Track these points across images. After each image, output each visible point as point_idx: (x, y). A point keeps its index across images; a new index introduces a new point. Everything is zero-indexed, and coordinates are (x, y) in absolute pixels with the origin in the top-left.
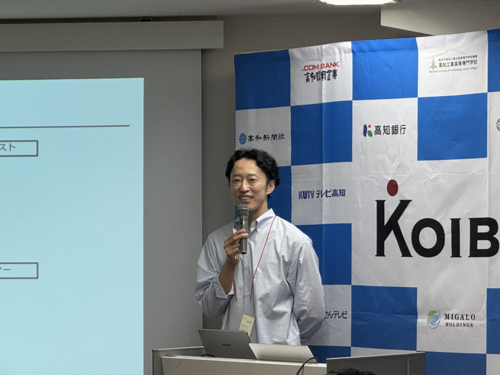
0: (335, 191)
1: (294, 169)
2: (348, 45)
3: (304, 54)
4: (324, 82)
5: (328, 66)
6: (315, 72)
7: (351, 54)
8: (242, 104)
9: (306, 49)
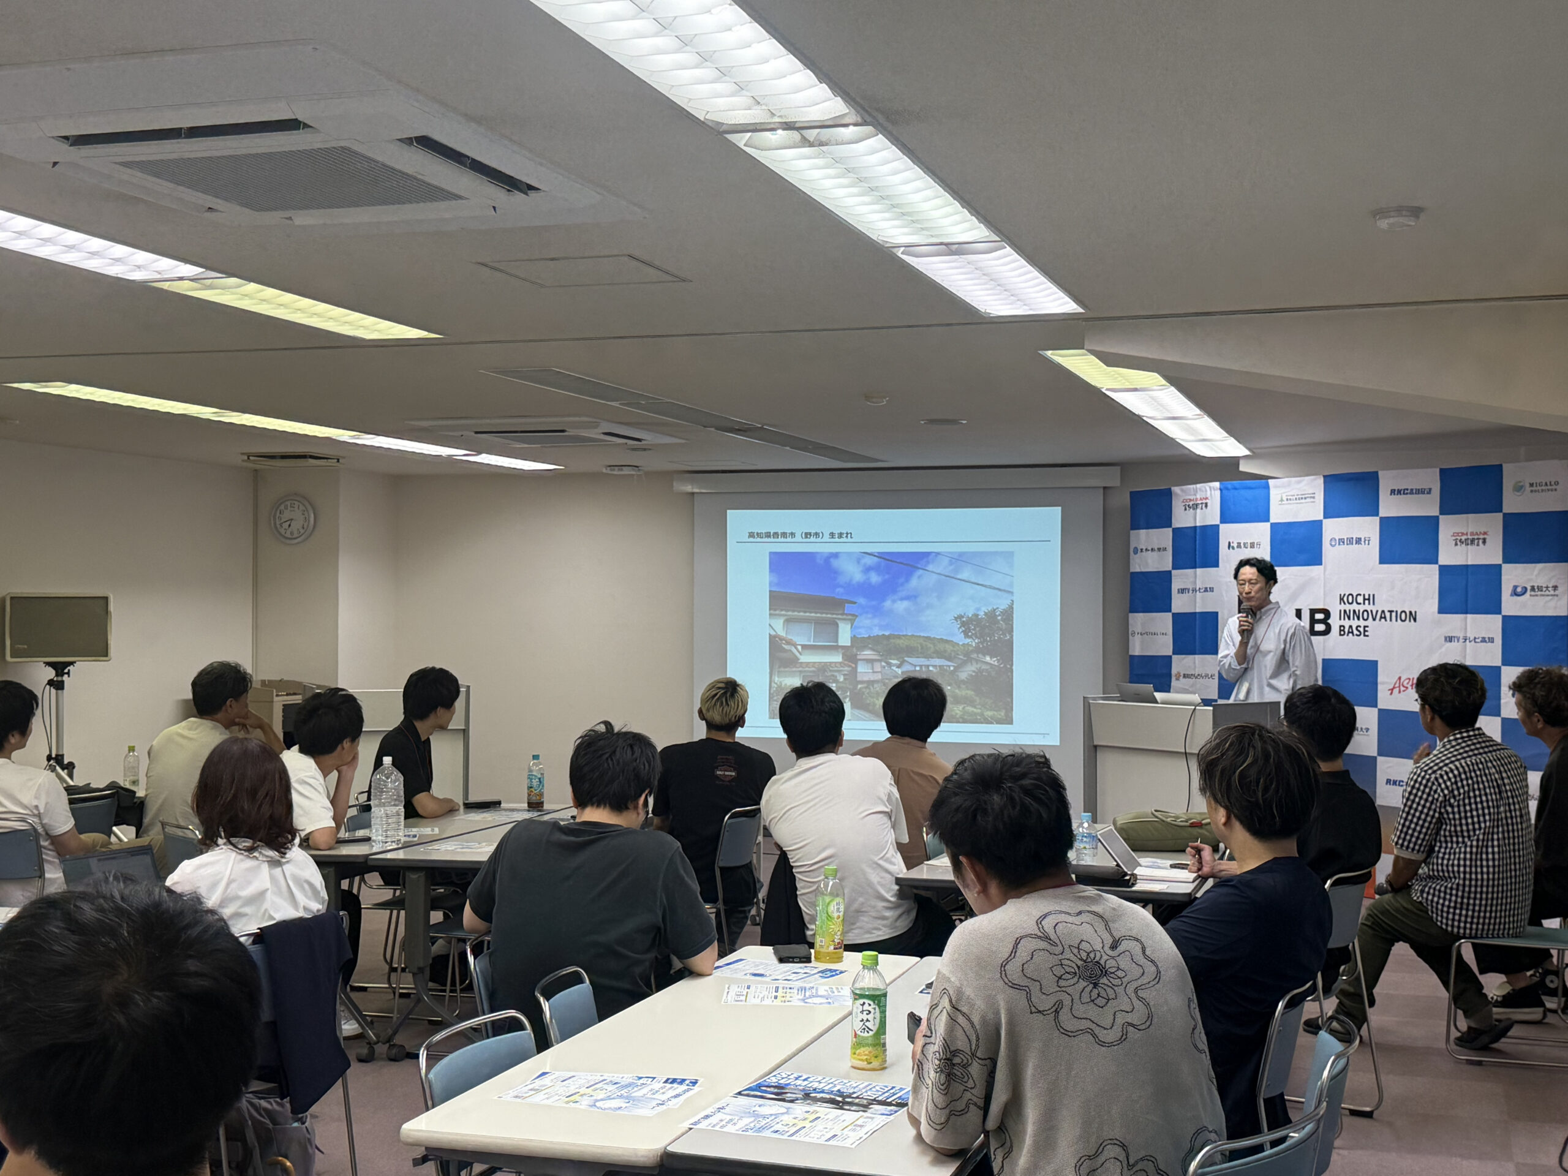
0: (1206, 588)
1: (1174, 572)
2: (1217, 484)
3: (1182, 490)
4: (1198, 511)
5: (1201, 499)
6: (1191, 503)
7: (1219, 492)
8: (1135, 526)
9: (1184, 487)
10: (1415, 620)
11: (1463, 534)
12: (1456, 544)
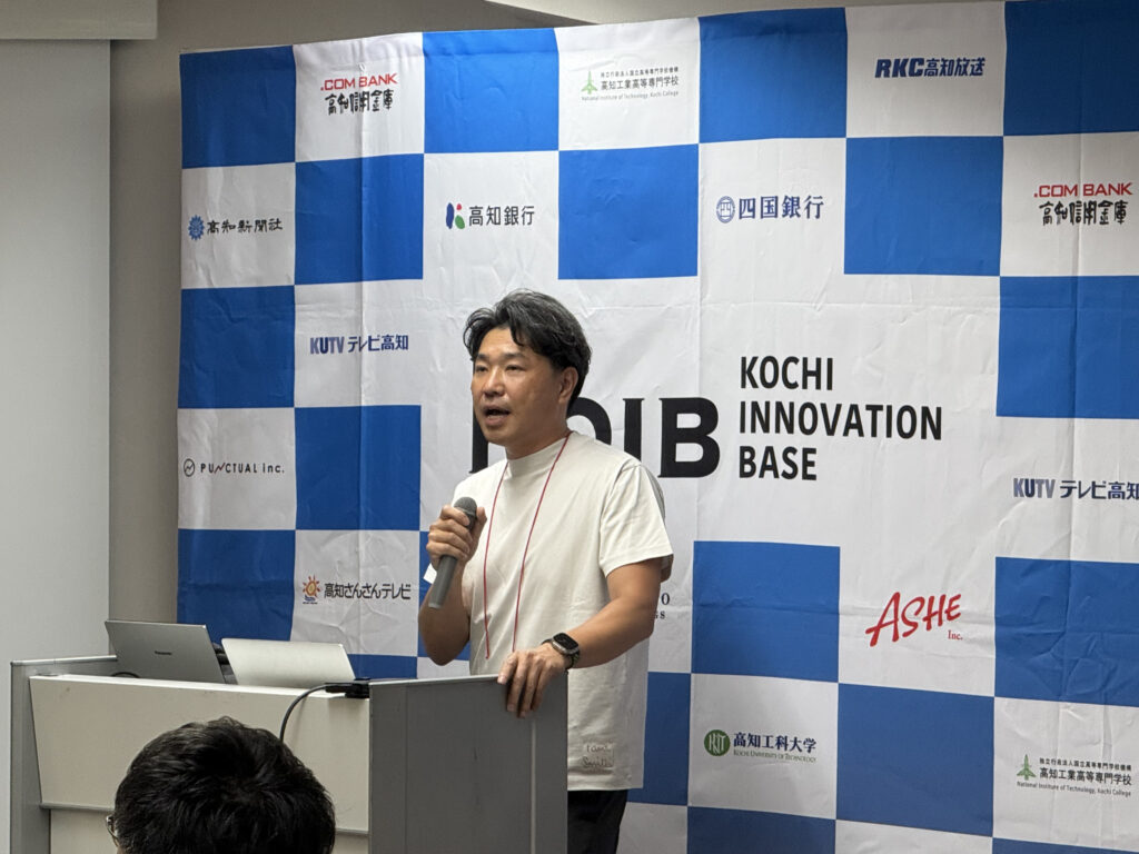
0: (388, 338)
1: (302, 291)
2: (416, 39)
3: (323, 55)
4: (367, 114)
5: (373, 81)
6: (347, 93)
7: (422, 58)
8: (196, 156)
9: (329, 45)
10: (937, 435)
11: (1065, 190)
12: (1047, 219)
